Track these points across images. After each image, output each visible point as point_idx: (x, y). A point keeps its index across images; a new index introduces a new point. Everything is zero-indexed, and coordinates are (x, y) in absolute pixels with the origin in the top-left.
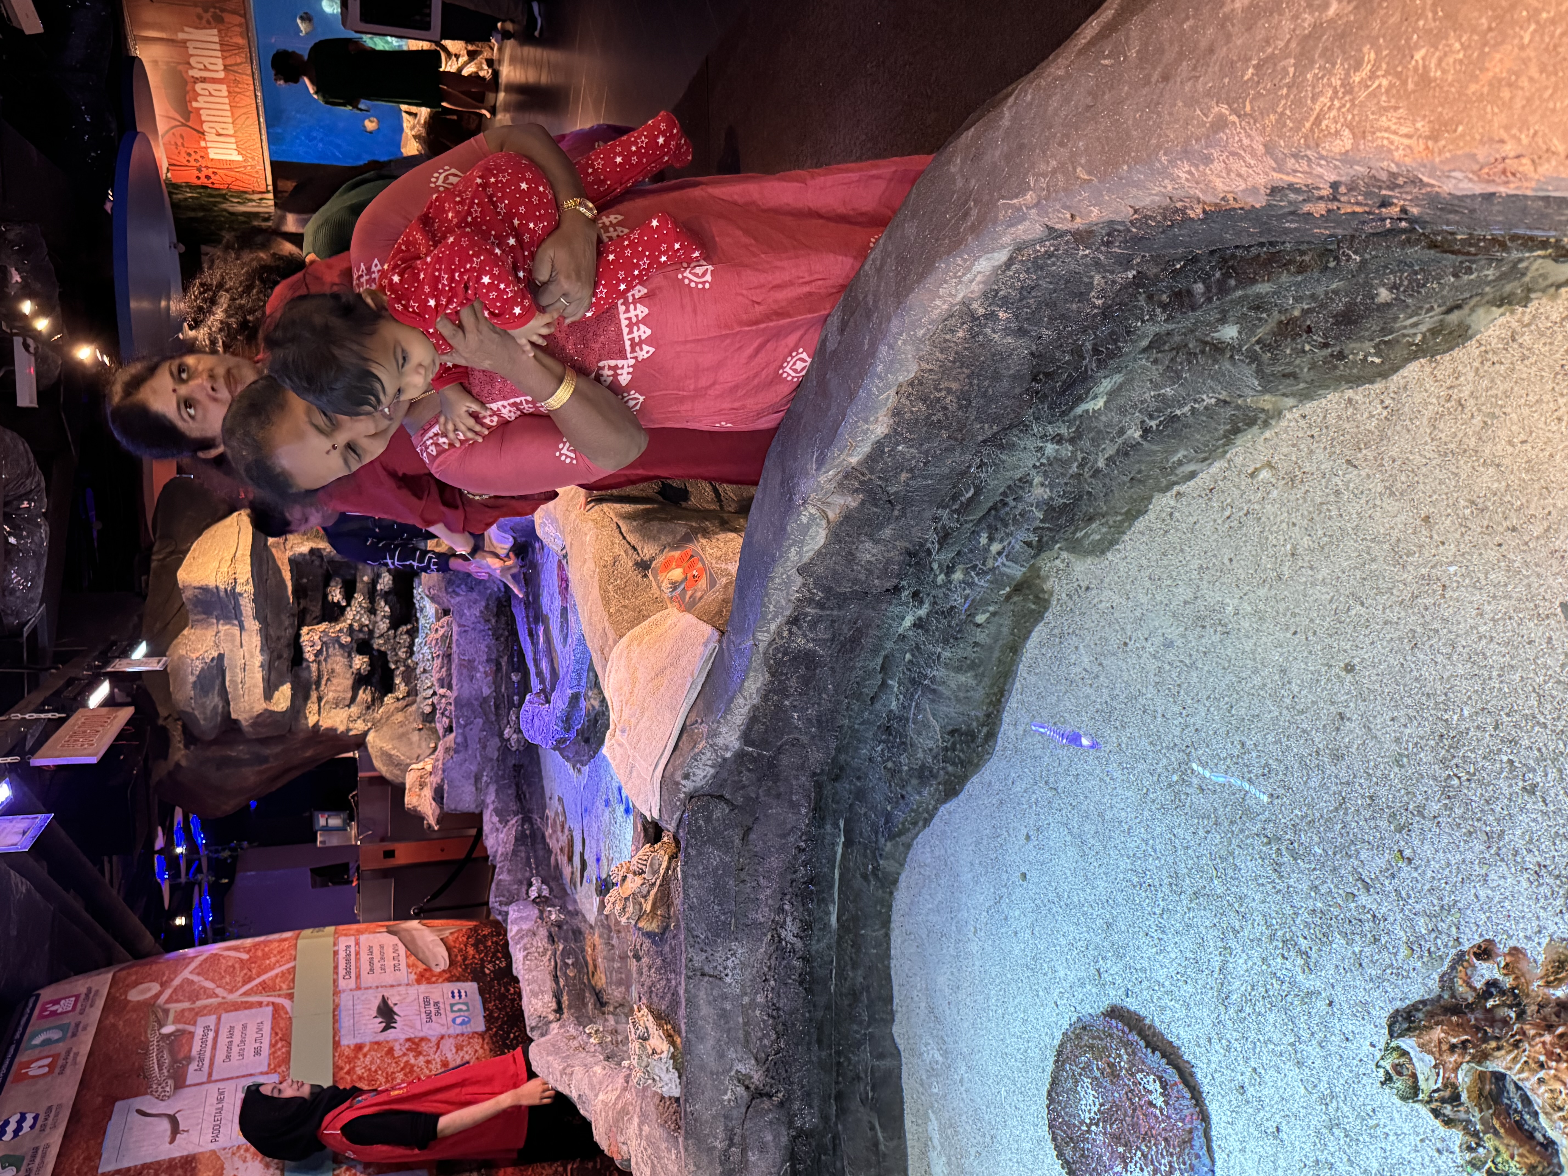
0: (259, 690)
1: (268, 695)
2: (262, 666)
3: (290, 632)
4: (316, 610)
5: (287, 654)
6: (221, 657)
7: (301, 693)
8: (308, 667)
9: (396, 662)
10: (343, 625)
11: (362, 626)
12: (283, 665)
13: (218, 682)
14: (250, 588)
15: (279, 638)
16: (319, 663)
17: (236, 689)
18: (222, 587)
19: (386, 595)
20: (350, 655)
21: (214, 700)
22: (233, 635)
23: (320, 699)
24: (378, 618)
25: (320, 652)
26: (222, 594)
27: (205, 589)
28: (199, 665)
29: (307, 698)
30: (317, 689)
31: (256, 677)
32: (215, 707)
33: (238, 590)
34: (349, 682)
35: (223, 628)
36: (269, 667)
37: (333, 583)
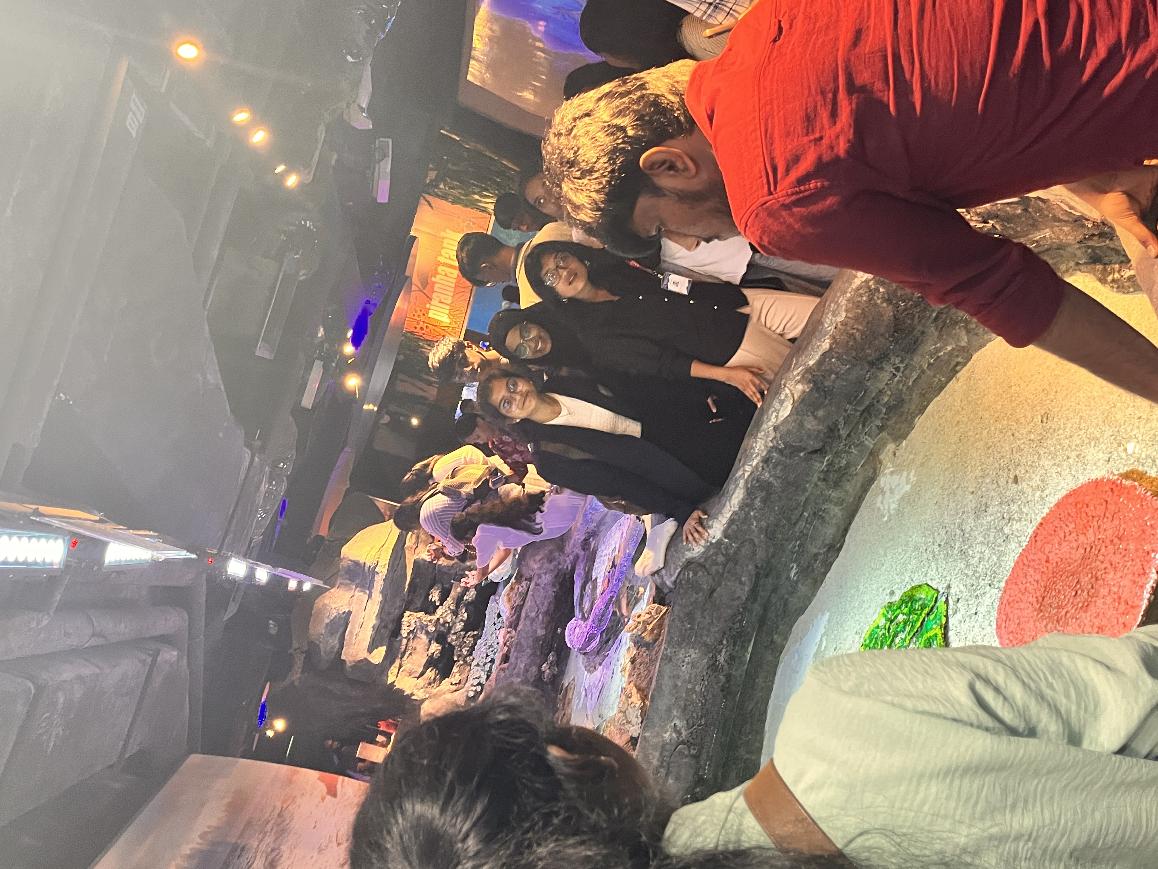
0: (366, 643)
1: (370, 650)
2: (373, 627)
3: (397, 612)
4: (419, 604)
5: (391, 626)
6: (350, 613)
7: (390, 657)
8: (401, 641)
9: (459, 656)
10: (434, 618)
11: (446, 622)
12: (387, 633)
13: (341, 630)
14: (385, 571)
15: (389, 614)
16: (409, 640)
17: (351, 638)
18: (368, 564)
19: (468, 605)
20: (430, 642)
21: (334, 642)
22: (362, 601)
23: (400, 667)
24: (458, 620)
25: (412, 632)
26: (366, 568)
27: (356, 563)
28: (334, 613)
29: (392, 662)
30: (401, 658)
31: (367, 635)
32: (333, 647)
33: (377, 570)
34: (424, 660)
35: (358, 594)
36: (377, 630)
37: (436, 587)
